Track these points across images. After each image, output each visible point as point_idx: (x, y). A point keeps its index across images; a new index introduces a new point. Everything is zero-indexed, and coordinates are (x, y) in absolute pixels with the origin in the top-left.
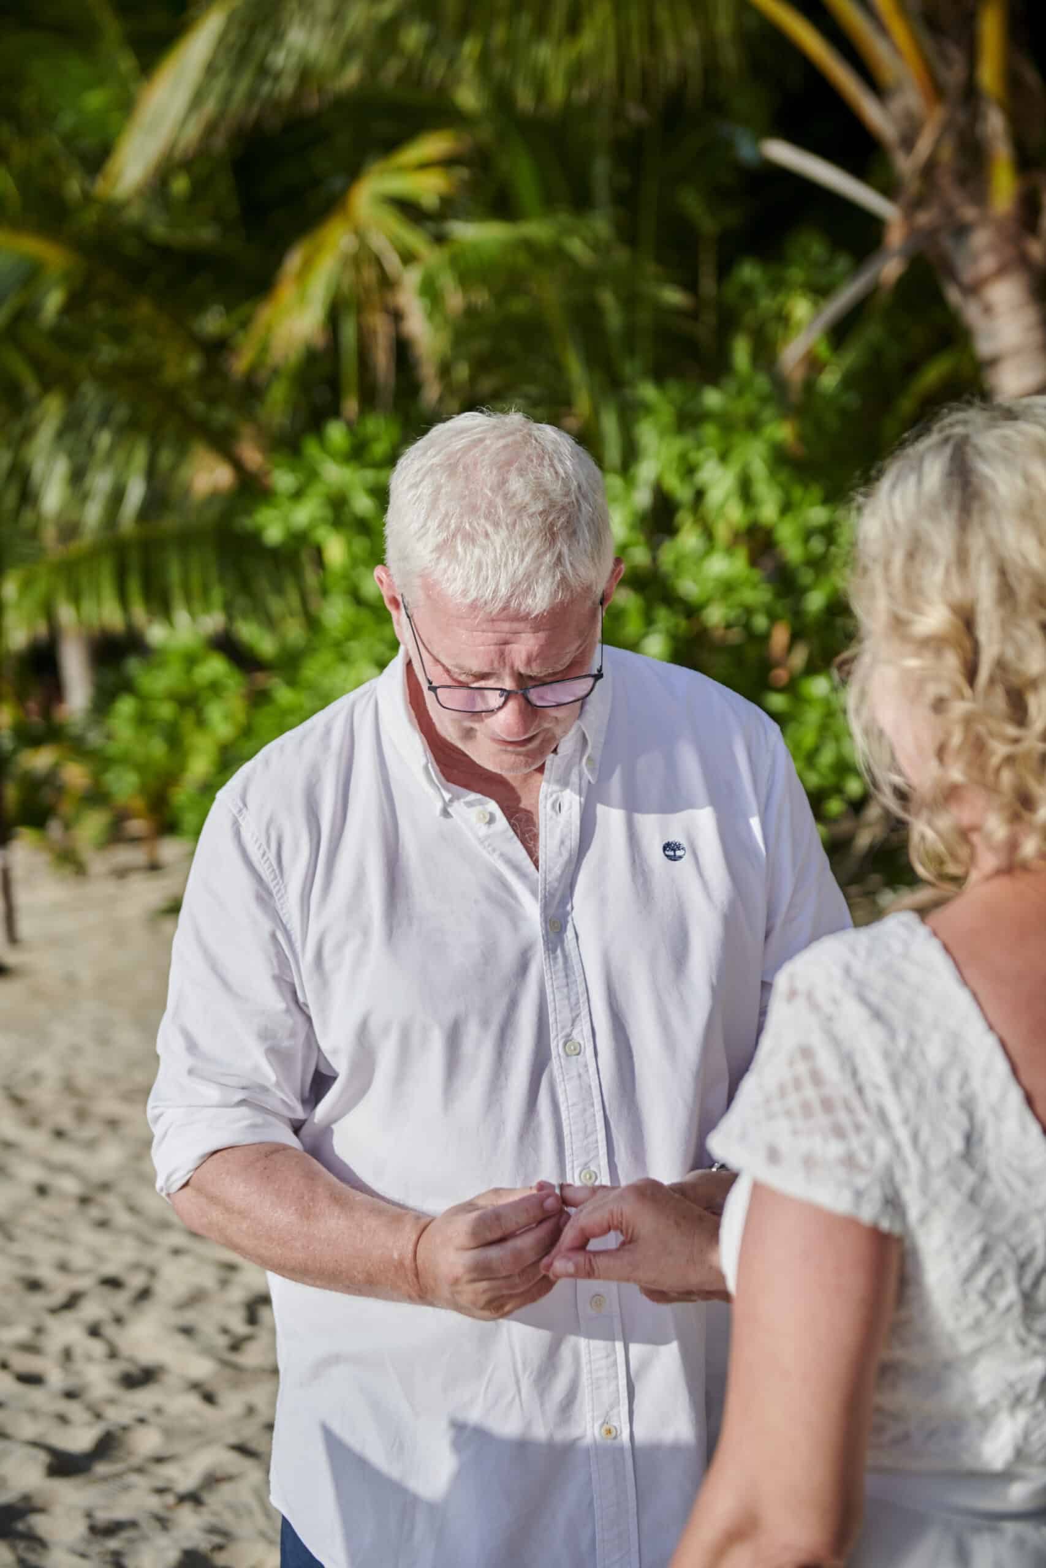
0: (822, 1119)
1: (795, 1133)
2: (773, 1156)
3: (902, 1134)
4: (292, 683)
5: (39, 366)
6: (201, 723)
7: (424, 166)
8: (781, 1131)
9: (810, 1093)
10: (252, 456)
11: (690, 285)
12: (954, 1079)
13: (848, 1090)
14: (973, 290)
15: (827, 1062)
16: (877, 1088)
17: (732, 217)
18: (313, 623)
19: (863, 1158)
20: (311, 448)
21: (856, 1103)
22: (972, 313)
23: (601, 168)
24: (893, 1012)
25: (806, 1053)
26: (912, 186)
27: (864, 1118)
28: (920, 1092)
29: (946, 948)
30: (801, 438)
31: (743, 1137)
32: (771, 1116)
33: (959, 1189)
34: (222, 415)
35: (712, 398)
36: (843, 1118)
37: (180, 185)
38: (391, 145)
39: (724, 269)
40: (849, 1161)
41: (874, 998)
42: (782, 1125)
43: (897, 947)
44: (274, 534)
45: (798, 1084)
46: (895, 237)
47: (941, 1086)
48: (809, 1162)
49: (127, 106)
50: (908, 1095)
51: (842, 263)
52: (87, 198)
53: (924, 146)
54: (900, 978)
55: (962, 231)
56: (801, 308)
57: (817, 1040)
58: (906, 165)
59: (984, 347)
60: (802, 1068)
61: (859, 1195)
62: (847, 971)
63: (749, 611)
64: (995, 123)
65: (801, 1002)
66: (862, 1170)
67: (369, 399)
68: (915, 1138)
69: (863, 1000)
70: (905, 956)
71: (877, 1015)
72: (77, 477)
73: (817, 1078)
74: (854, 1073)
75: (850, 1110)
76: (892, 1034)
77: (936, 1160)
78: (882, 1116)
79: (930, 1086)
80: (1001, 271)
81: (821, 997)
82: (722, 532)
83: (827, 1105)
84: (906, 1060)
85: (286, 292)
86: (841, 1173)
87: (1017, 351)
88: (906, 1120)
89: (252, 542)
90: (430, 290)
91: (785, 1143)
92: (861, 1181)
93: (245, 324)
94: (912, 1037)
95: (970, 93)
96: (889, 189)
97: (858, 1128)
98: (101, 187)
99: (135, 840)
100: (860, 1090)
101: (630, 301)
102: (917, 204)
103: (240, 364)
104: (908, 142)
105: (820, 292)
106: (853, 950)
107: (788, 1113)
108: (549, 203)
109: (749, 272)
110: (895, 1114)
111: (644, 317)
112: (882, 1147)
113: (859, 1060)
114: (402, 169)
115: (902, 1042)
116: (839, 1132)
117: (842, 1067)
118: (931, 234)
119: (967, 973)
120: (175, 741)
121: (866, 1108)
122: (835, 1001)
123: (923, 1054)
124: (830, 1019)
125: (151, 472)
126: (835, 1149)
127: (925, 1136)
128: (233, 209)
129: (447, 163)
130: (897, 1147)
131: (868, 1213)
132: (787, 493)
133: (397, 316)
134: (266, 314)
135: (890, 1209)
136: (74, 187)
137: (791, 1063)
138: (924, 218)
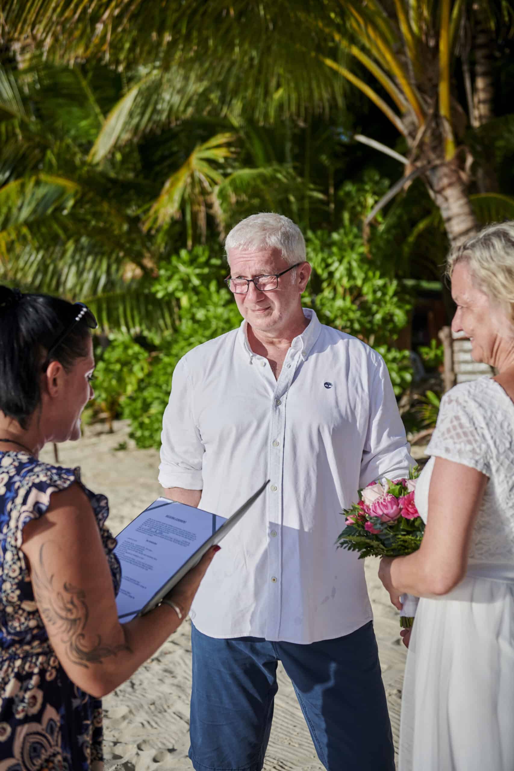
0: (464, 438)
1: (455, 443)
2: (447, 450)
3: (491, 442)
4: (168, 355)
5: (65, 229)
6: (131, 371)
7: (218, 146)
8: (450, 443)
9: (459, 430)
10: (149, 263)
11: (325, 192)
12: (506, 425)
13: (472, 429)
14: (439, 192)
15: (464, 420)
16: (482, 428)
17: (340, 165)
18: (176, 330)
19: (478, 450)
20: (174, 259)
21: (475, 432)
22: (440, 201)
23: (288, 146)
24: (486, 405)
25: (457, 418)
26: (415, 151)
27: (477, 438)
28: (495, 429)
29: (500, 385)
30: (370, 252)
31: (436, 446)
32: (446, 439)
33: (508, 459)
34: (138, 247)
35: (335, 236)
36: (471, 438)
37: (119, 156)
38: (205, 139)
39: (338, 186)
40: (473, 451)
41: (479, 400)
42: (450, 441)
43: (485, 385)
44: (160, 295)
45: (454, 428)
46: (408, 171)
47: (502, 427)
48: (460, 452)
49: (98, 127)
50: (492, 430)
51: (386, 182)
52: (84, 163)
53: (419, 136)
54: (486, 393)
55: (435, 168)
56: (370, 201)
57: (461, 414)
58: (412, 144)
59: (445, 214)
60: (456, 423)
61: (477, 462)
62: (469, 392)
63: (352, 321)
64: (447, 127)
65: (454, 403)
66: (478, 454)
67: (197, 240)
68: (495, 443)
69: (475, 401)
70: (487, 387)
71: (480, 405)
72: (80, 274)
73: (461, 426)
74: (474, 424)
75: (473, 436)
76: (486, 411)
77: (501, 450)
78: (483, 436)
79: (499, 427)
80: (450, 185)
81: (461, 400)
82: (340, 290)
83: (465, 434)
84: (490, 418)
85: (164, 198)
86: (471, 455)
87: (459, 215)
88: (492, 437)
89: (151, 298)
90: (223, 195)
91: (451, 446)
92: (477, 458)
93: (146, 211)
94: (492, 412)
95: (436, 115)
96: (405, 154)
97: (476, 441)
98: (88, 159)
99: (103, 421)
100: (476, 429)
101: (301, 198)
102: (417, 159)
103: (145, 228)
104: (413, 135)
105: (379, 194)
106: (470, 386)
107: (452, 437)
108: (268, 161)
109: (349, 187)
110: (488, 437)
111: (307, 205)
112: (484, 446)
113: (475, 419)
114: (208, 149)
115: (489, 413)
116: (469, 442)
117: (470, 422)
118: (423, 169)
119: (508, 392)
120: (121, 380)
121: (478, 434)
122: (466, 402)
123: (496, 417)
124: (465, 407)
125: (108, 272)
126: (469, 447)
127: (498, 442)
128: (139, 166)
129: (228, 145)
130: (488, 446)
131: (479, 468)
132: (366, 273)
133: (209, 206)
134: (156, 206)
135: (486, 467)
136: (78, 159)
137: (452, 422)
138: (419, 164)
